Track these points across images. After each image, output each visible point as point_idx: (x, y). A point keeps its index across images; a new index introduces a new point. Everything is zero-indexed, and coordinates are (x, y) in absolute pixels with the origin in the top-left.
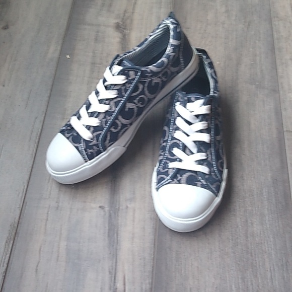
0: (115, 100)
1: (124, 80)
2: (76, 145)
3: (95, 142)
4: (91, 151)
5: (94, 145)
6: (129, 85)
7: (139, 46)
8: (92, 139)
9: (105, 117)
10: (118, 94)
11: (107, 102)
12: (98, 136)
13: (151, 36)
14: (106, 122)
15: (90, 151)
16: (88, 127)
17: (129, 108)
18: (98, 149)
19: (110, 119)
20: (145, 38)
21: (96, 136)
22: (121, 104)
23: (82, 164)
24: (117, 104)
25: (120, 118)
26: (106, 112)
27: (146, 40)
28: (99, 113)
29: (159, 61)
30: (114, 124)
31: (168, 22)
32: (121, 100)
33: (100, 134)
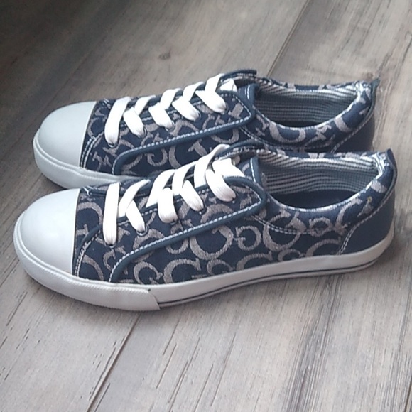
0: (186, 124)
1: (220, 108)
2: (90, 133)
3: (113, 151)
4: (99, 158)
5: (109, 155)
6: (222, 122)
7: (297, 87)
8: (113, 145)
9: (154, 133)
10: (197, 119)
11: (176, 116)
12: (124, 148)
13: (325, 88)
14: (150, 141)
15: (96, 156)
16: (123, 125)
17: (194, 150)
18: (109, 163)
19: (158, 141)
20: (317, 84)
21: (122, 145)
22: (188, 135)
23: (74, 164)
24: (184, 130)
25: (172, 152)
26: (162, 128)
27: (316, 88)
28: (153, 121)
29: (294, 129)
30: (157, 152)
31: (362, 89)
32: (194, 132)
33: (130, 148)
